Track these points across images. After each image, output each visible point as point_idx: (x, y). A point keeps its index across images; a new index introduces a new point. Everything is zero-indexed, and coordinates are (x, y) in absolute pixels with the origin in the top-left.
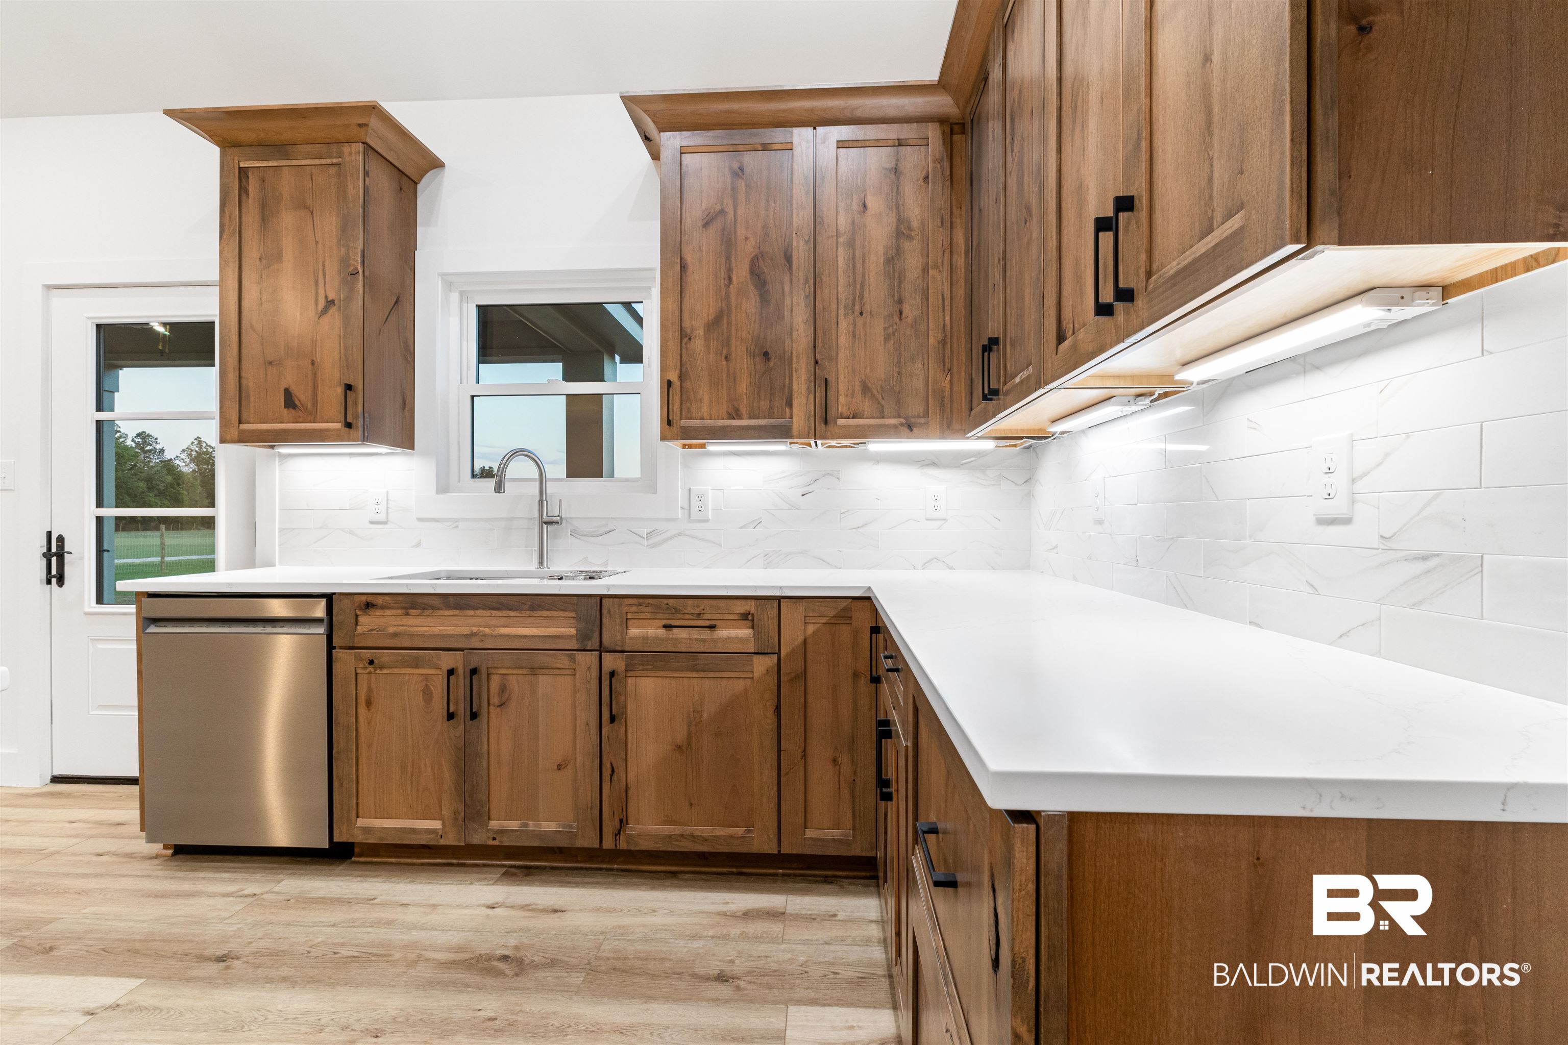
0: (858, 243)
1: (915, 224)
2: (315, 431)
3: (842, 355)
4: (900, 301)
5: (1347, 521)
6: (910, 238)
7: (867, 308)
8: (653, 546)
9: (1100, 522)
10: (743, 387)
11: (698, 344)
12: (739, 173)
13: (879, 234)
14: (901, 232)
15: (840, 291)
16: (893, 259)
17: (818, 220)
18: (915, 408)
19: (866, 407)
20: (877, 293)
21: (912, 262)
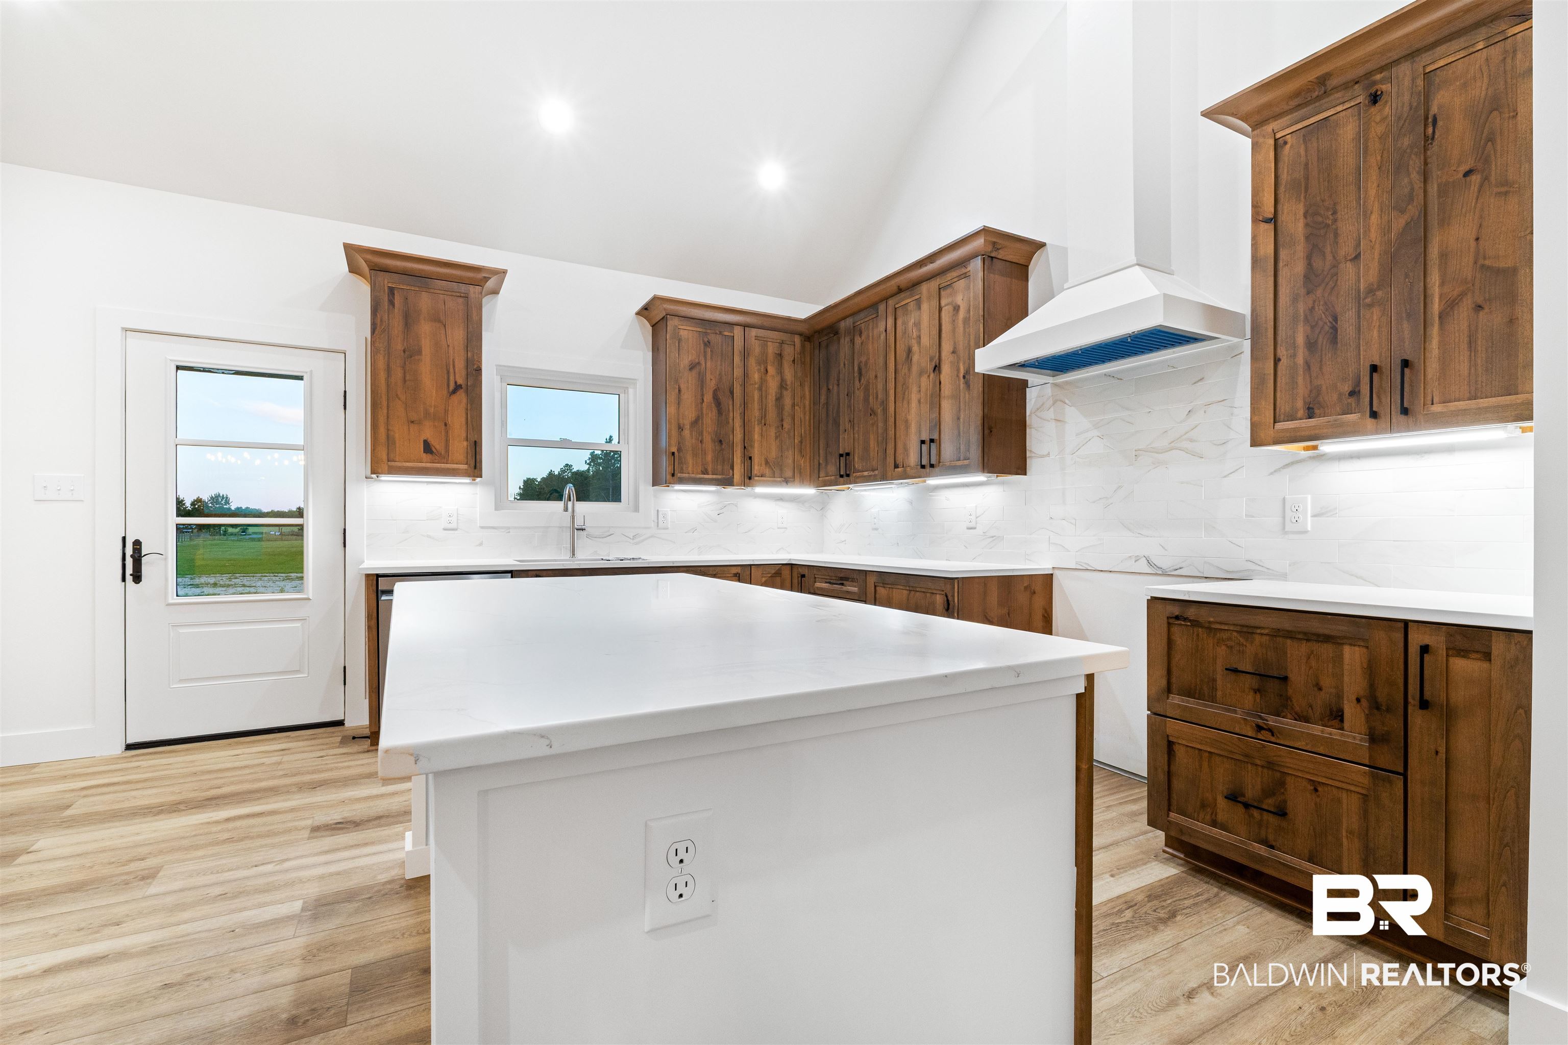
0: (764, 389)
1: (789, 383)
2: (448, 469)
3: (756, 445)
4: (782, 420)
5: (975, 528)
6: (786, 389)
7: (768, 422)
8: (637, 544)
9: (876, 529)
10: (709, 457)
11: (687, 432)
12: (707, 344)
13: (773, 385)
14: (782, 386)
15: (755, 412)
16: (779, 399)
17: (746, 375)
18: (788, 473)
19: (767, 471)
20: (772, 415)
21: (787, 401)
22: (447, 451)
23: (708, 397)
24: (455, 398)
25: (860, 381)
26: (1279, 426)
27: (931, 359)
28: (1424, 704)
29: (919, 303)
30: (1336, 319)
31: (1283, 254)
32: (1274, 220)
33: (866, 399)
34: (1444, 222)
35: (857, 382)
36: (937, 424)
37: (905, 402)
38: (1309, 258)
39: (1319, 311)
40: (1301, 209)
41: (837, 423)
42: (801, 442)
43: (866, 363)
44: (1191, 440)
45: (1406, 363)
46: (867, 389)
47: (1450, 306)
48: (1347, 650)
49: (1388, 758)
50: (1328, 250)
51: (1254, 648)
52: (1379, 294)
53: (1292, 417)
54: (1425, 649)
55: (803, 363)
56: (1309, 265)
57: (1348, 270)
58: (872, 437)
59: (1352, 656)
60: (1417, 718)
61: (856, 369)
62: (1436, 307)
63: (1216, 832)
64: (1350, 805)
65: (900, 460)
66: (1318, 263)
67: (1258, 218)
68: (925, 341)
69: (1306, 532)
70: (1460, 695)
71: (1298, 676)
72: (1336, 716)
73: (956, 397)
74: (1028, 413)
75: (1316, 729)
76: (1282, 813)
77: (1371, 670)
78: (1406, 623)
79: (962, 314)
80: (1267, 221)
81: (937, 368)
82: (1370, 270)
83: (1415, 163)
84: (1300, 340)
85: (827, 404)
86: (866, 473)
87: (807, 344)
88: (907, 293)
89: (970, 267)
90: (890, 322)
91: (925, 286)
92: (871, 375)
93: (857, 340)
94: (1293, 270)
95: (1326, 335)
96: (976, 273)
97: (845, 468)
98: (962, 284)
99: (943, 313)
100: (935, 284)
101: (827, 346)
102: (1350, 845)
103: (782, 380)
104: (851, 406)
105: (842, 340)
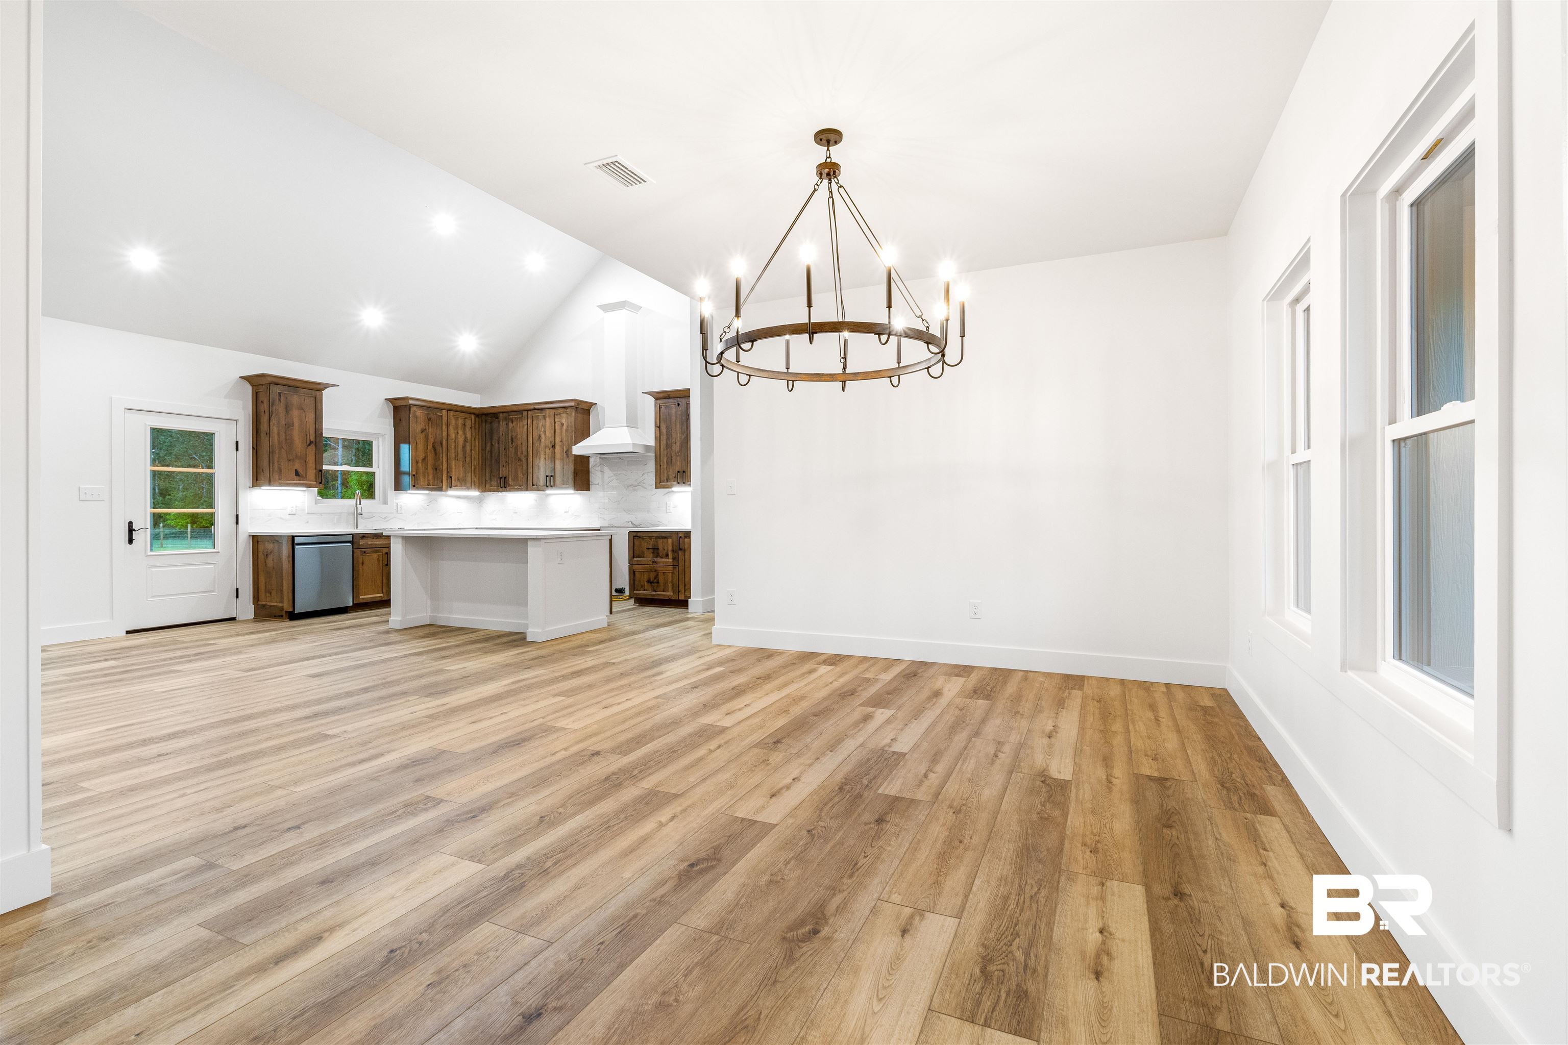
0: (457, 442)
1: (469, 439)
2: (307, 484)
3: (453, 470)
4: (466, 458)
5: (568, 512)
6: (468, 442)
7: (458, 459)
8: (387, 521)
9: (516, 513)
10: (431, 477)
11: (420, 464)
12: (429, 419)
13: (461, 440)
14: (465, 440)
15: (452, 454)
16: (464, 447)
17: (448, 435)
18: (469, 485)
19: (458, 484)
20: (461, 455)
21: (468, 448)
22: (306, 475)
23: (430, 447)
24: (310, 447)
25: (512, 444)
26: (662, 483)
27: (551, 442)
28: (679, 549)
29: (544, 418)
30: (672, 457)
32: (659, 427)
33: (516, 453)
35: (510, 444)
36: (554, 470)
37: (538, 458)
38: (667, 440)
39: (669, 454)
40: (665, 426)
41: (498, 462)
42: (475, 469)
43: (516, 437)
44: (642, 484)
45: (684, 472)
46: (516, 448)
48: (669, 539)
49: (675, 563)
50: (670, 439)
51: (652, 542)
52: (679, 453)
53: (664, 482)
54: (681, 537)
55: (475, 429)
56: (667, 442)
57: (674, 446)
58: (519, 471)
60: (680, 553)
61: (510, 438)
63: (645, 592)
64: (670, 575)
65: (535, 482)
67: (656, 426)
68: (548, 433)
69: (670, 513)
70: (684, 546)
71: (660, 547)
72: (667, 556)
73: (562, 461)
74: (590, 468)
75: (664, 559)
76: (658, 582)
77: (673, 544)
78: (677, 532)
79: (565, 427)
81: (553, 446)
82: (678, 449)
83: (685, 424)
84: (665, 461)
85: (491, 452)
86: (516, 487)
87: (477, 418)
88: (539, 411)
89: (568, 410)
90: (530, 421)
91: (547, 411)
92: (519, 443)
93: (511, 425)
94: (664, 442)
95: (670, 461)
96: (571, 414)
97: (504, 485)
98: (564, 415)
99: (556, 425)
100: (552, 412)
101: (491, 423)
102: (670, 585)
103: (466, 437)
104: (506, 455)
105: (501, 423)
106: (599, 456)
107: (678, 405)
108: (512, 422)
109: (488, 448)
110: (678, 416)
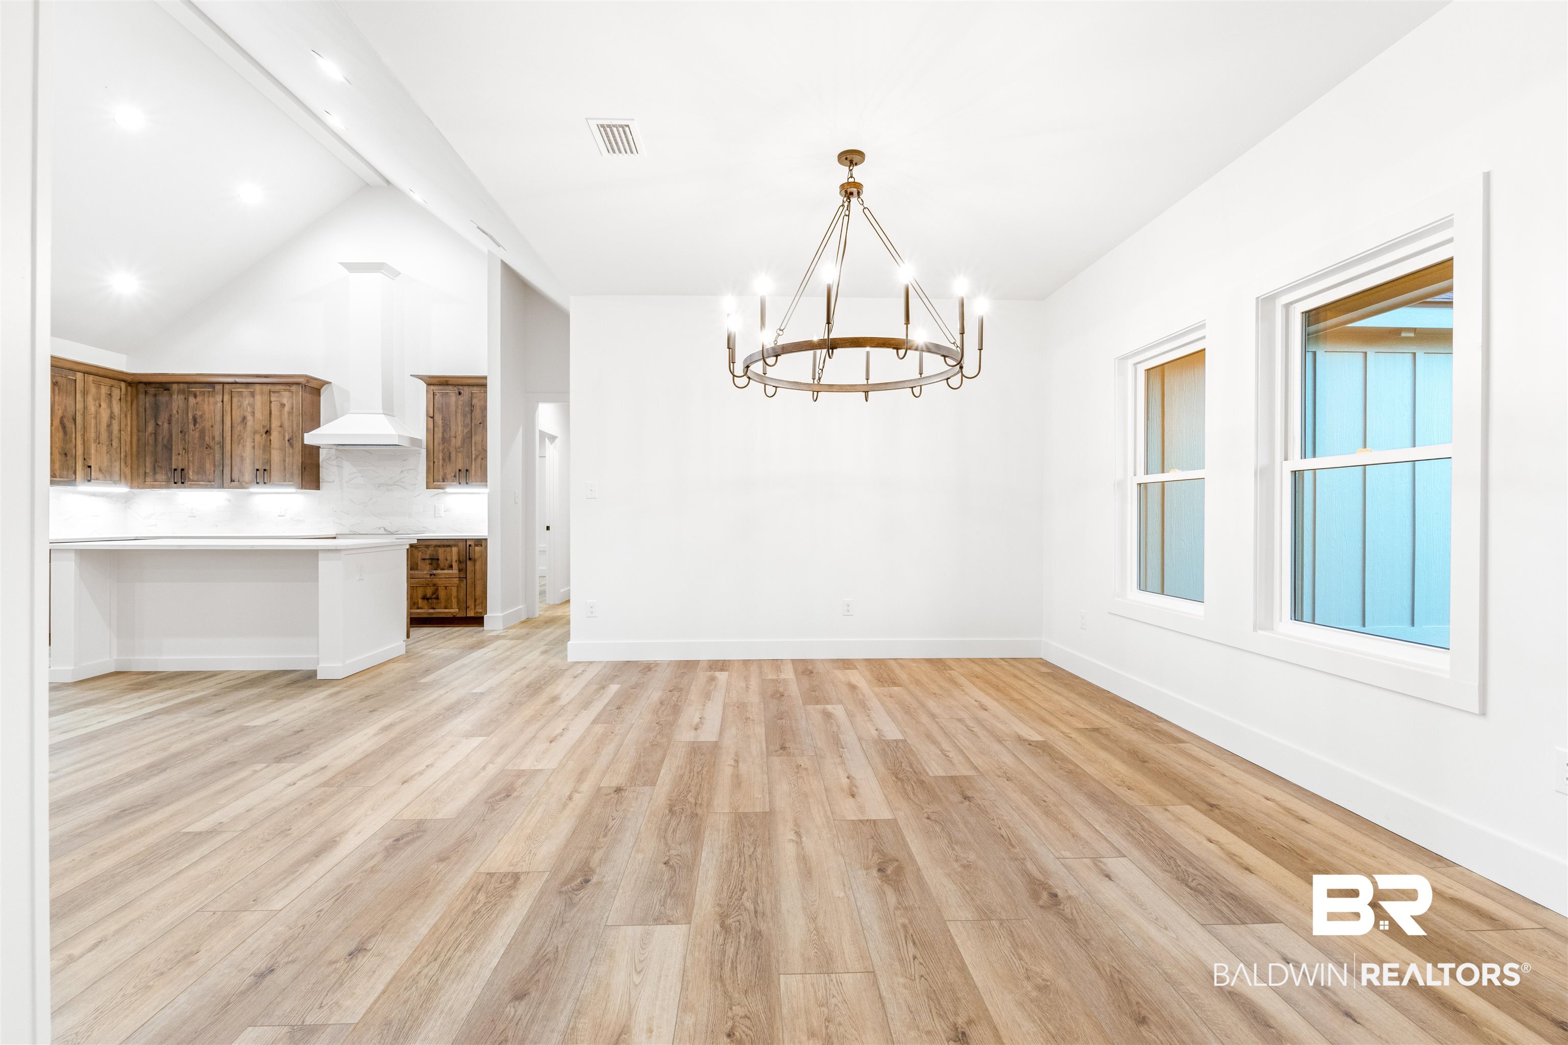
0: (98, 418)
1: (116, 414)
3: (93, 457)
4: (111, 441)
5: (284, 516)
6: (114, 419)
7: (101, 442)
10: (57, 465)
12: (55, 384)
13: (105, 415)
14: (112, 417)
15: (92, 435)
16: (109, 426)
17: (85, 408)
18: (117, 477)
19: (100, 476)
20: (104, 436)
21: (115, 428)
23: (57, 423)
25: (195, 425)
26: (434, 483)
27: (264, 427)
28: (470, 559)
29: (253, 394)
30: (450, 453)
31: (436, 429)
32: (433, 417)
33: (202, 438)
34: (476, 434)
35: (191, 426)
36: (269, 462)
37: (241, 446)
38: (443, 433)
39: (446, 450)
40: (440, 417)
41: (168, 448)
42: (126, 456)
43: (201, 416)
44: (403, 482)
45: (467, 470)
46: (202, 432)
47: (477, 457)
48: (453, 548)
49: (464, 575)
50: (448, 432)
51: (430, 551)
52: (461, 449)
53: (438, 481)
54: (470, 546)
55: (126, 401)
56: (443, 435)
57: (453, 440)
58: (207, 461)
59: (455, 550)
60: (469, 563)
61: (190, 417)
62: (474, 457)
63: (418, 611)
64: (454, 590)
65: (235, 477)
66: (445, 435)
67: (428, 415)
68: (258, 415)
69: (442, 517)
70: (477, 556)
71: (441, 557)
72: (451, 567)
73: (282, 449)
74: (321, 460)
75: (446, 571)
76: (437, 598)
77: (459, 553)
78: (466, 539)
79: (287, 409)
80: (431, 417)
81: (268, 432)
82: (459, 444)
83: (469, 416)
84: (441, 457)
85: (155, 434)
86: (201, 483)
87: (129, 388)
88: (243, 386)
89: (294, 388)
90: (227, 398)
91: (258, 387)
92: (207, 424)
93: (192, 400)
94: (438, 435)
95: (448, 458)
96: (297, 392)
97: (180, 478)
98: (287, 394)
99: (273, 405)
100: (266, 388)
101: (155, 395)
102: (454, 601)
103: (112, 412)
104: (185, 440)
105: (175, 397)
106: (335, 447)
107: (460, 394)
108: (195, 396)
109: (150, 429)
110: (460, 407)
